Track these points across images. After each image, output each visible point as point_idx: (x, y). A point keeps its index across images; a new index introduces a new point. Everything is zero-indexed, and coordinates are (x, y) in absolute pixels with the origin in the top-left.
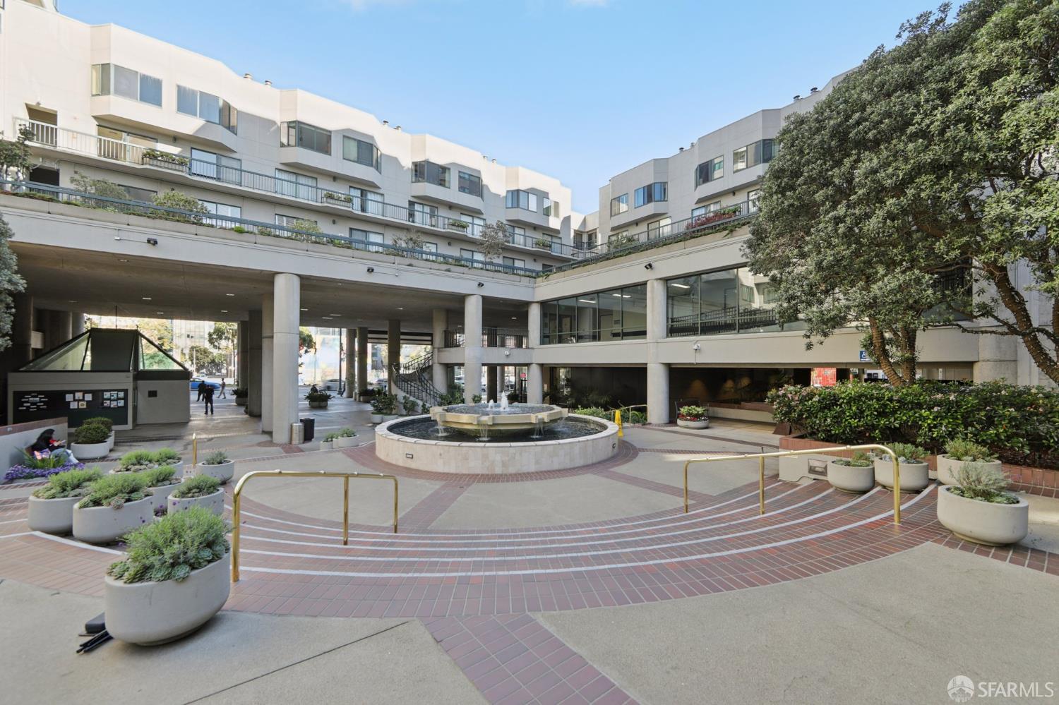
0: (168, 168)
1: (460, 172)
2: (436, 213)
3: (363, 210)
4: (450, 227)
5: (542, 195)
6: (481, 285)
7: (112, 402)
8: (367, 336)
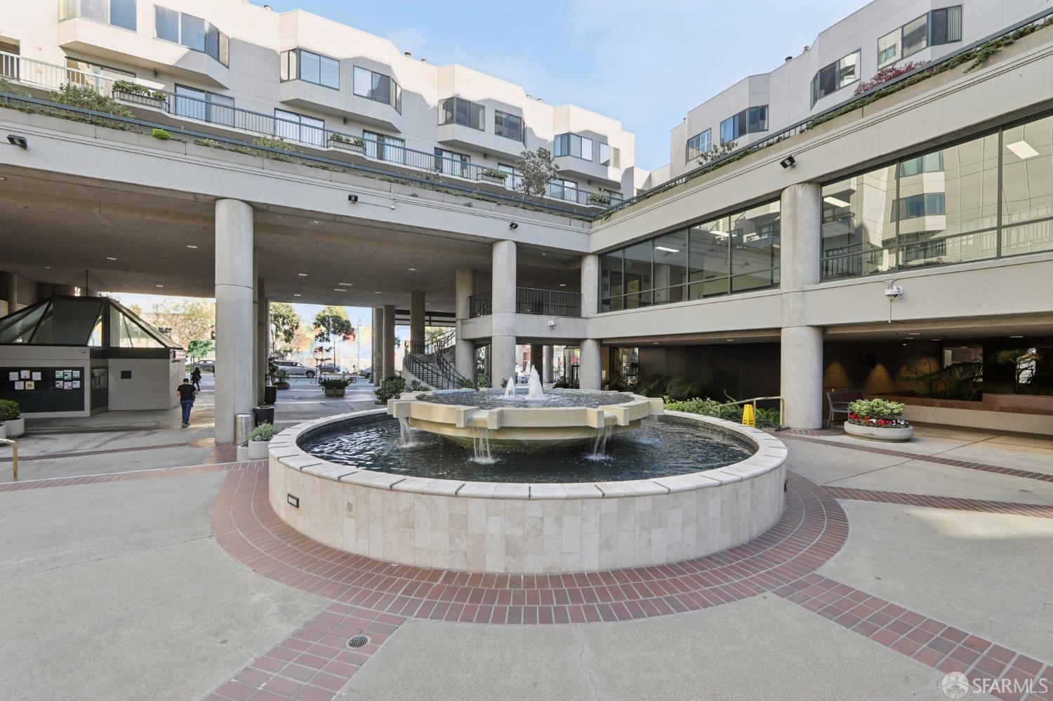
0: (142, 104)
1: (496, 111)
2: (468, 162)
3: (381, 156)
4: (485, 177)
5: (599, 140)
6: (514, 226)
7: (66, 383)
8: (394, 316)
